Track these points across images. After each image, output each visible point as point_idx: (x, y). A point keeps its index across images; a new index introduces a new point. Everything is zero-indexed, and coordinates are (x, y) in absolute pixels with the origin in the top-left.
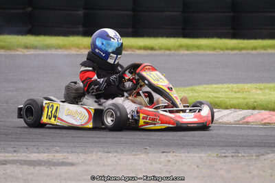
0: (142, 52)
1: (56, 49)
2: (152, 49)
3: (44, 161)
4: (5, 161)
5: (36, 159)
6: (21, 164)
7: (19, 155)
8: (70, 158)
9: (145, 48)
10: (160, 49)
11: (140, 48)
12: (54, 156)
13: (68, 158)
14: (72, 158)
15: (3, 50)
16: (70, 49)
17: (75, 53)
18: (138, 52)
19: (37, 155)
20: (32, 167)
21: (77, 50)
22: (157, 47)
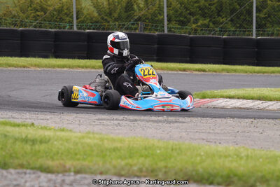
0: (197, 73)
2: (204, 71)
9: (200, 70)
10: (209, 71)
11: (196, 70)
18: (195, 72)
22: (207, 70)
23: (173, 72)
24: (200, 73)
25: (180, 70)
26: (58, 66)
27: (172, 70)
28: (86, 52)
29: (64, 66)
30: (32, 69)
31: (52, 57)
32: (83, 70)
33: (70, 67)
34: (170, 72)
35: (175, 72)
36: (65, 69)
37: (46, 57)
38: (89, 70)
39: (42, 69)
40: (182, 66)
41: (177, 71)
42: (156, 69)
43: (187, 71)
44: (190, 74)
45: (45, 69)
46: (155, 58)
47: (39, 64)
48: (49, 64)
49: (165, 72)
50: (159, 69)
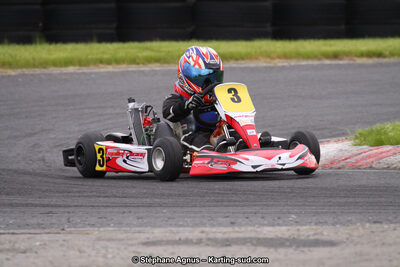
0: (364, 60)
1: (237, 59)
2: (380, 55)
3: (287, 240)
4: (227, 240)
5: (272, 235)
6: (253, 244)
7: (243, 229)
8: (325, 233)
9: (370, 55)
10: (392, 54)
11: (362, 55)
12: (298, 230)
13: (322, 234)
14: (327, 233)
15: (158, 64)
16: (256, 59)
17: (265, 65)
18: (360, 61)
19: (270, 229)
20: (272, 250)
21: (268, 60)
22: (387, 53)
23: (310, 62)
24: (370, 61)
25: (327, 56)
26: (56, 64)
27: (307, 57)
28: (114, 25)
29: (67, 63)
31: (41, 43)
32: (110, 68)
33: (81, 63)
34: (304, 63)
35: (315, 62)
36: (71, 69)
37: (26, 40)
38: (123, 67)
39: (19, 71)
40: (331, 46)
41: (320, 59)
42: (273, 58)
43: (341, 59)
44: (349, 65)
45: (26, 71)
46: (269, 29)
47: (10, 60)
48: (34, 59)
49: (293, 63)
50: (279, 57)
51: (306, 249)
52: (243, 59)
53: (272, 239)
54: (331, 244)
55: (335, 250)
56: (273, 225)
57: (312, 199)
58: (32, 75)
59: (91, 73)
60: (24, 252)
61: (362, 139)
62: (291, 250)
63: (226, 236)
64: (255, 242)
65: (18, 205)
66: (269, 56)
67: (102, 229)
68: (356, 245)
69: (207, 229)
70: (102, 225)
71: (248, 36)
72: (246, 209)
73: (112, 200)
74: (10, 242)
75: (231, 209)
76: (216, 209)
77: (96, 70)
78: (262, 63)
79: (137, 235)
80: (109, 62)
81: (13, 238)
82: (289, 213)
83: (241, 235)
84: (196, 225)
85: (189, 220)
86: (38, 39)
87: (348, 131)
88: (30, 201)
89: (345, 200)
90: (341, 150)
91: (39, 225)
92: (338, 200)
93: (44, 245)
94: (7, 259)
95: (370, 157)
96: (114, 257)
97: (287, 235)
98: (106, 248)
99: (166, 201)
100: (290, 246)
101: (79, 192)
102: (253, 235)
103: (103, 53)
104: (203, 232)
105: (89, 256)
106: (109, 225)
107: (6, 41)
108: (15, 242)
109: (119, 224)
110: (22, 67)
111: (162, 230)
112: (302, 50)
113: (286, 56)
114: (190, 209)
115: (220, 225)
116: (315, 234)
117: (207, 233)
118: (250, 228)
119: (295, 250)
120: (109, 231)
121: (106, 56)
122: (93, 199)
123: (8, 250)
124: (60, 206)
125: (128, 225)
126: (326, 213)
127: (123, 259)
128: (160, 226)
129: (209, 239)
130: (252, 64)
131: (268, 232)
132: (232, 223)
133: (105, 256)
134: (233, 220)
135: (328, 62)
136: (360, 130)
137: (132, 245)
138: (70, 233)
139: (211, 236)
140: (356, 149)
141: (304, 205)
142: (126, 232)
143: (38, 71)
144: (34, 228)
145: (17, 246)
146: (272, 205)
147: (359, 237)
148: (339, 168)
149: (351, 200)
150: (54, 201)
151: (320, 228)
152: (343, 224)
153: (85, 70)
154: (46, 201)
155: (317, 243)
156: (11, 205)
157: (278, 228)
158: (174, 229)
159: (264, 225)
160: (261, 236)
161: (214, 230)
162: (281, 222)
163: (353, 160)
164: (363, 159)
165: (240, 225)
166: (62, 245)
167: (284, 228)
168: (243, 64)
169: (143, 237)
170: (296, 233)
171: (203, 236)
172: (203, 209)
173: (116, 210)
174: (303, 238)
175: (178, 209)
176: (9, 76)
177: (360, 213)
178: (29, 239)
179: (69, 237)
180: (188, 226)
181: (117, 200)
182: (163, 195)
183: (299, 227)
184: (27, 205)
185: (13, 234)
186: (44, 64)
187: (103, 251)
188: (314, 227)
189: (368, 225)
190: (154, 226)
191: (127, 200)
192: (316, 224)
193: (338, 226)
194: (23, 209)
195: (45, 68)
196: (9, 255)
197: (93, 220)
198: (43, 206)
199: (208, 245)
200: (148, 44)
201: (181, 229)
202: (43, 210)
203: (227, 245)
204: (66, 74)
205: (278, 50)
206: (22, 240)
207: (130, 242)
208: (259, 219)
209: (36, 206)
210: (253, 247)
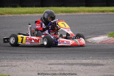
1: (75, 12)
3: (89, 64)
4: (72, 63)
5: (85, 62)
6: (80, 65)
7: (77, 60)
8: (100, 62)
9: (113, 11)
11: (111, 11)
12: (93, 61)
13: (99, 62)
14: (101, 62)
16: (81, 12)
17: (83, 14)
18: (110, 13)
19: (85, 60)
20: (85, 66)
21: (84, 13)
23: (96, 13)
25: (101, 11)
26: (23, 13)
28: (40, 2)
29: (27, 13)
30: (7, 15)
31: (19, 7)
32: (39, 15)
33: (30, 13)
34: (94, 13)
35: (97, 13)
36: (28, 15)
39: (13, 15)
40: (102, 9)
41: (99, 12)
42: (85, 12)
43: (105, 13)
44: (107, 14)
45: (15, 15)
46: (84, 4)
47: (10, 12)
48: (17, 12)
49: (91, 13)
50: (87, 12)
51: (95, 66)
52: (77, 12)
53: (85, 63)
54: (102, 65)
55: (103, 67)
56: (85, 59)
57: (96, 52)
58: (17, 16)
59: (33, 16)
60: (15, 66)
61: (111, 35)
62: (91, 67)
63: (72, 62)
64: (80, 64)
65: (12, 53)
66: (84, 11)
67: (37, 60)
68: (109, 65)
69: (67, 60)
70: (37, 59)
71: (78, 6)
72: (77, 55)
73: (40, 52)
74: (11, 63)
75: (73, 55)
76: (69, 55)
77: (35, 15)
78: (82, 14)
79: (47, 62)
80: (38, 13)
81: (11, 62)
82: (90, 56)
83: (76, 62)
84: (64, 59)
85: (61, 58)
86: (18, 6)
87: (107, 33)
88: (16, 52)
89: (106, 52)
90: (105, 38)
91: (19, 59)
92: (104, 52)
93: (20, 65)
94: (10, 68)
95: (113, 40)
96: (40, 68)
97: (89, 62)
98: (38, 65)
99: (55, 52)
100: (90, 65)
101: (30, 50)
102: (80, 62)
103: (37, 10)
104: (65, 61)
105: (33, 68)
106: (39, 59)
107: (9, 6)
108: (12, 64)
109: (42, 59)
110: (14, 14)
111: (54, 60)
112: (93, 10)
113: (89, 12)
114: (61, 55)
115: (70, 59)
116: (97, 62)
117: (67, 62)
118: (79, 60)
119: (92, 66)
120: (39, 61)
121: (38, 11)
122: (34, 52)
123: (10, 66)
124: (25, 54)
125: (44, 59)
126: (100, 56)
127: (42, 68)
128: (53, 60)
129: (67, 63)
130: (79, 14)
131: (84, 61)
132: (74, 59)
133: (38, 68)
134: (74, 58)
135: (101, 13)
136: (110, 33)
137: (45, 65)
138: (28, 61)
139: (68, 62)
140: (109, 38)
141: (94, 54)
142: (44, 61)
143: (18, 15)
144: (17, 60)
145: (13, 65)
146: (85, 54)
147: (110, 63)
148: (104, 44)
149: (108, 52)
150: (23, 52)
151: (99, 61)
152: (105, 59)
153: (32, 15)
154: (21, 52)
155: (98, 65)
156: (11, 53)
157: (87, 60)
158: (57, 60)
159: (83, 59)
160: (82, 62)
161: (69, 60)
162: (87, 58)
163: (108, 41)
164: (111, 41)
165: (76, 59)
166: (25, 65)
167: (89, 60)
168: (77, 14)
169: (48, 62)
170: (92, 62)
171: (66, 62)
172: (65, 55)
173: (41, 55)
174: (94, 63)
175: (58, 55)
176: (10, 16)
177: (110, 56)
178: (16, 62)
179: (27, 62)
180: (61, 59)
181: (41, 52)
182: (54, 51)
183: (93, 60)
184: (15, 53)
185: (11, 61)
186: (20, 13)
187: (37, 66)
188: (97, 60)
189: (112, 60)
190: (52, 59)
191: (44, 52)
192: (98, 59)
193: (104, 60)
194: (14, 54)
195: (20, 14)
196: (11, 67)
197: (34, 57)
198: (20, 53)
199: (67, 65)
200: (50, 8)
201: (59, 60)
202: (20, 55)
203: (72, 65)
204: (26, 16)
205: (87, 10)
206: (14, 63)
207: (45, 64)
208: (81, 58)
209: (18, 53)
210: (80, 66)
